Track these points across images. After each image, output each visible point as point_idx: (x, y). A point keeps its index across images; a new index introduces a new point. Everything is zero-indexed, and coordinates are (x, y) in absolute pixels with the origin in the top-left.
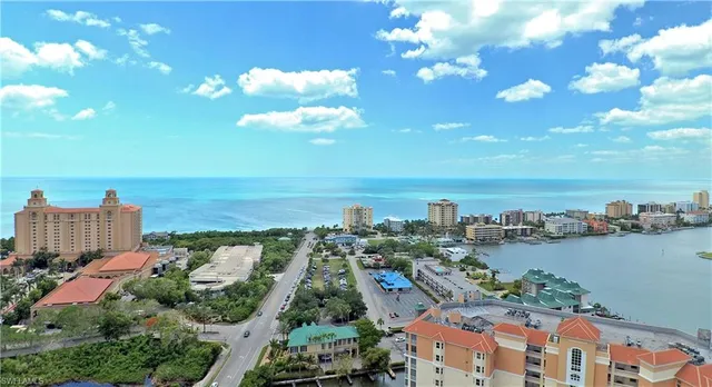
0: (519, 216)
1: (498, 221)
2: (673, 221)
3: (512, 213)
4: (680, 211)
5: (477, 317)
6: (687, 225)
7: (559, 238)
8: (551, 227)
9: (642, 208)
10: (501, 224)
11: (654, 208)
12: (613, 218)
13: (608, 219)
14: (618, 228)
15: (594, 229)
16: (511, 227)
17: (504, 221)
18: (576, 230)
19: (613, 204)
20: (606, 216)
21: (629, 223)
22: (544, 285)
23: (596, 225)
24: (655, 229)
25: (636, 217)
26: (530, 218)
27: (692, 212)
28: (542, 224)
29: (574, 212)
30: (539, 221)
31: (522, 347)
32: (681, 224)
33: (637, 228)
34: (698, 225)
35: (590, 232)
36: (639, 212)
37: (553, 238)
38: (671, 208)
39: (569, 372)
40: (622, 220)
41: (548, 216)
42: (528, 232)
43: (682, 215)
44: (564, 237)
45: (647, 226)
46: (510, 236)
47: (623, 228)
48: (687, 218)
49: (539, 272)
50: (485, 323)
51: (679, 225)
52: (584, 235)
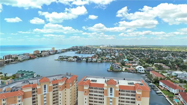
0: (10, 56)
1: (2, 59)
2: (48, 54)
3: (7, 56)
4: (49, 52)
5: (13, 87)
6: (51, 54)
7: (22, 61)
8: (20, 58)
9: (42, 52)
10: (3, 59)
11: (44, 51)
12: (35, 54)
13: (34, 55)
14: (37, 57)
15: (31, 58)
16: (7, 60)
17: (4, 58)
18: (27, 58)
19: (35, 51)
20: (34, 54)
21: (39, 55)
22: (23, 74)
23: (32, 57)
24: (45, 56)
25: (41, 54)
26: (13, 57)
27: (52, 52)
28: (17, 58)
29: (25, 54)
30: (16, 57)
31: (31, 90)
32: (50, 54)
33: (41, 56)
34: (53, 54)
35: (30, 58)
36: (41, 52)
37: (21, 61)
38: (48, 51)
39: (43, 91)
40: (38, 55)
41: (18, 55)
42: (13, 61)
43: (50, 53)
44: (24, 61)
45: (43, 56)
46: (7, 63)
47: (38, 56)
48: (51, 53)
49: (21, 71)
50: (17, 88)
51: (50, 55)
52: (29, 59)
